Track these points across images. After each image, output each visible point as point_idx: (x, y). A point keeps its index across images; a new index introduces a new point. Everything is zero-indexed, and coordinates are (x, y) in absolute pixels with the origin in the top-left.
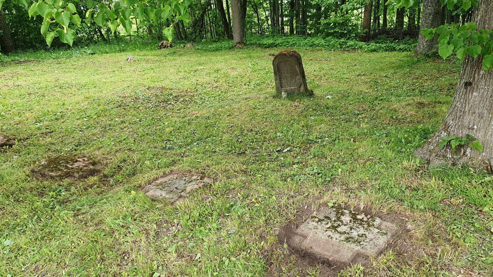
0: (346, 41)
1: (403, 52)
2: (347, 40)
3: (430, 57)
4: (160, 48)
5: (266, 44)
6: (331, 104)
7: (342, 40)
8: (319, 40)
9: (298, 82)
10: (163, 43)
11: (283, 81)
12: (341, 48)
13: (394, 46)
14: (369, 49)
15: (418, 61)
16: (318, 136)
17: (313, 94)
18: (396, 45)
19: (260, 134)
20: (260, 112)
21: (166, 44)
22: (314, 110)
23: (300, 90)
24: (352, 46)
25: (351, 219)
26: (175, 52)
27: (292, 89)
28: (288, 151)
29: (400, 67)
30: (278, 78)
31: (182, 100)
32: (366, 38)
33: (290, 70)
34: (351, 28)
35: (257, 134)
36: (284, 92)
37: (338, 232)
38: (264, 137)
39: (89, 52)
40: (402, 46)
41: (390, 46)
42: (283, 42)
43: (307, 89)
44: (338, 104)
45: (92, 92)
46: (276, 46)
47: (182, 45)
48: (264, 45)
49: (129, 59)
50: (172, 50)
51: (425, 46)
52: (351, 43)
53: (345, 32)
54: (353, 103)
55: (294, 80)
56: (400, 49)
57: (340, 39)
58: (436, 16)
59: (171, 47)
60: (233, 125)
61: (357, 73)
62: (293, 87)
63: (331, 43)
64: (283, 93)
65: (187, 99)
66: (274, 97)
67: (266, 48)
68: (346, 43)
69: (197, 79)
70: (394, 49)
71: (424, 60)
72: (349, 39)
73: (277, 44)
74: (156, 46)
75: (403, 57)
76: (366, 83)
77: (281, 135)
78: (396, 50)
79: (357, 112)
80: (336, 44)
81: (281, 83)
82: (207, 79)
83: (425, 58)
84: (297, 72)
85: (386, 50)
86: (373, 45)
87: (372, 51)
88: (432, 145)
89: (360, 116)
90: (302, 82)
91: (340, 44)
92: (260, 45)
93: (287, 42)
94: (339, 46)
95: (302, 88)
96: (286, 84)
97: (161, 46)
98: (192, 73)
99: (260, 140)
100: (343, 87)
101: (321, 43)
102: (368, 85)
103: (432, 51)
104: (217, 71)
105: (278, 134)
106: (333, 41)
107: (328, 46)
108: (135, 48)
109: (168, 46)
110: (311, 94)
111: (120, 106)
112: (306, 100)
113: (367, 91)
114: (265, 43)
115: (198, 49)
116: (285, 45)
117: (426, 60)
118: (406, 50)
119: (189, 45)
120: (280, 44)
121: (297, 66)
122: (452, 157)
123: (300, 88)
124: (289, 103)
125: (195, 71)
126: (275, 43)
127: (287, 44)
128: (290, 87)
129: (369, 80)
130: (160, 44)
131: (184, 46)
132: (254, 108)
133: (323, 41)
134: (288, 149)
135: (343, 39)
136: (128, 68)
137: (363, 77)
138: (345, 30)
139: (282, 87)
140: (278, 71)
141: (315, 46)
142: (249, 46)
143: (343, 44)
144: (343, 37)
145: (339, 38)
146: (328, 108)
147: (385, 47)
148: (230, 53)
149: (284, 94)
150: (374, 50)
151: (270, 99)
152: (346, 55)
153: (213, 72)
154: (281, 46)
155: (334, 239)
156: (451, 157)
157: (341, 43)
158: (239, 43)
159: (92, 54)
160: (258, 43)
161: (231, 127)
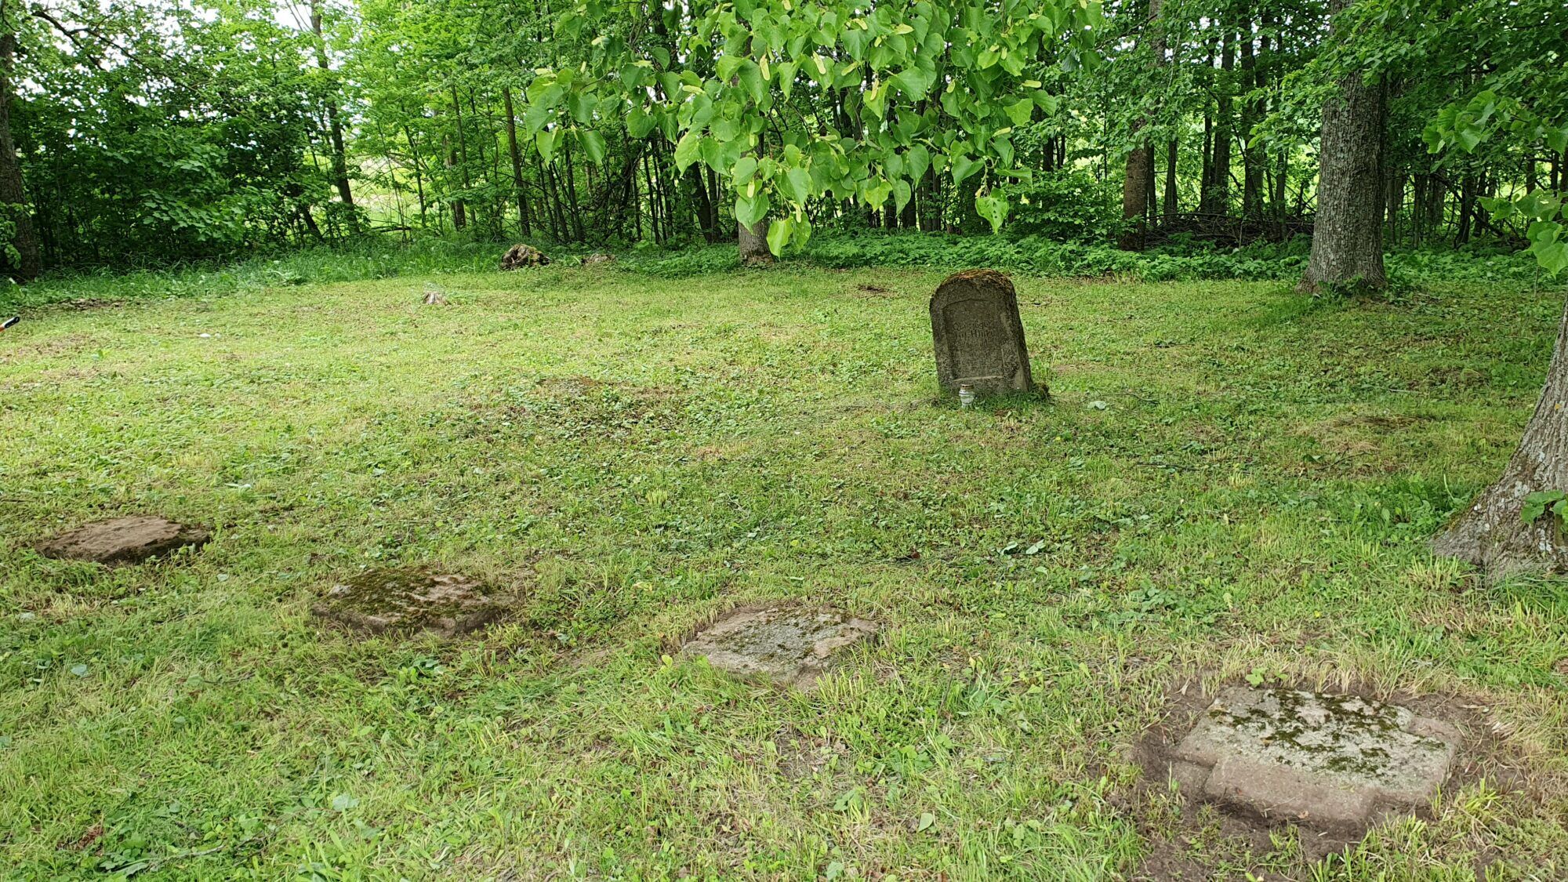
0: (1081, 249)
1: (1255, 279)
2: (1082, 244)
3: (1349, 295)
4: (509, 267)
5: (837, 257)
6: (1112, 423)
7: (1071, 246)
8: (998, 246)
9: (1006, 359)
10: (516, 252)
11: (962, 359)
12: (1068, 269)
13: (1229, 264)
14: (1153, 271)
15: (1318, 306)
16: (1118, 510)
17: (1049, 395)
18: (1233, 260)
19: (938, 507)
20: (912, 445)
21: (528, 253)
22: (1067, 440)
23: (1012, 383)
24: (1099, 262)
25: (1327, 712)
26: (557, 280)
27: (987, 381)
28: (1040, 551)
29: (1268, 322)
30: (946, 349)
31: (652, 414)
32: (1139, 241)
33: (984, 325)
34: (1092, 210)
35: (925, 505)
36: (967, 389)
37: (1302, 748)
38: (953, 515)
39: (287, 275)
40: (1251, 265)
41: (1217, 264)
42: (890, 253)
43: (1031, 380)
44: (1132, 422)
45: (362, 393)
46: (867, 263)
47: (577, 259)
48: (832, 259)
49: (432, 297)
50: (548, 272)
51: (1334, 263)
52: (1094, 254)
53: (1076, 223)
54: (1175, 423)
55: (994, 355)
56: (1247, 273)
57: (1064, 242)
58: (1361, 179)
59: (543, 264)
60: (842, 481)
61: (1151, 339)
62: (990, 374)
63: (1038, 254)
64: (962, 391)
65: (667, 412)
66: (935, 404)
67: (839, 267)
68: (1080, 255)
69: (672, 356)
70: (1229, 274)
71: (1333, 302)
72: (1088, 242)
73: (871, 258)
74: (495, 260)
75: (1271, 294)
76: (1189, 366)
77: (1002, 507)
78: (1233, 277)
79: (1197, 446)
80: (1051, 258)
81: (954, 364)
82: (700, 356)
83: (1337, 297)
84: (1003, 330)
85: (1205, 276)
86: (1165, 262)
87: (1162, 279)
88: (1487, 521)
89: (1208, 456)
90: (1018, 360)
91: (1063, 257)
92: (819, 260)
93: (901, 251)
94: (1061, 264)
95: (1019, 379)
96: (970, 368)
97: (509, 260)
98: (646, 338)
99: (943, 523)
100: (1128, 378)
101: (1007, 256)
102: (1195, 374)
103: (1354, 277)
104: (725, 332)
105: (994, 505)
106: (1044, 248)
107: (1027, 262)
108: (427, 264)
109: (532, 261)
110: (1042, 396)
111: (474, 432)
112: (1035, 413)
113: (1201, 389)
114: (835, 253)
115: (628, 270)
116: (894, 261)
117: (1340, 304)
118: (1261, 275)
119: (597, 258)
120: (882, 258)
121: (1003, 315)
122: (1555, 551)
123: (1012, 376)
124: (988, 421)
125: (655, 333)
126: (864, 255)
127: (903, 259)
128: (983, 374)
129: (1194, 358)
130: (507, 255)
131: (583, 261)
132: (887, 436)
133: (1011, 249)
134: (1040, 545)
135: (1072, 242)
136: (433, 326)
137: (1174, 351)
138: (1075, 215)
139: (956, 376)
140: (945, 326)
141: (987, 263)
142: (787, 262)
143: (1073, 256)
144: (1071, 238)
145: (1059, 240)
146: (1107, 435)
147: (1201, 265)
148: (734, 281)
149: (966, 397)
150: (1170, 276)
151: (925, 410)
152: (1087, 289)
153: (714, 335)
154: (883, 263)
155: (1298, 765)
156: (1549, 549)
157: (1067, 254)
158: (758, 253)
159: (298, 282)
160: (813, 252)
161: (839, 487)
